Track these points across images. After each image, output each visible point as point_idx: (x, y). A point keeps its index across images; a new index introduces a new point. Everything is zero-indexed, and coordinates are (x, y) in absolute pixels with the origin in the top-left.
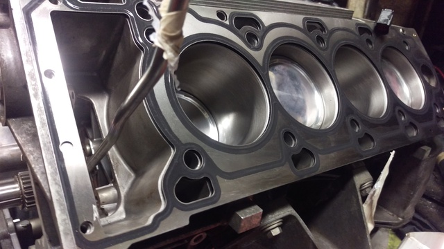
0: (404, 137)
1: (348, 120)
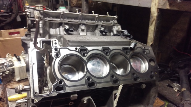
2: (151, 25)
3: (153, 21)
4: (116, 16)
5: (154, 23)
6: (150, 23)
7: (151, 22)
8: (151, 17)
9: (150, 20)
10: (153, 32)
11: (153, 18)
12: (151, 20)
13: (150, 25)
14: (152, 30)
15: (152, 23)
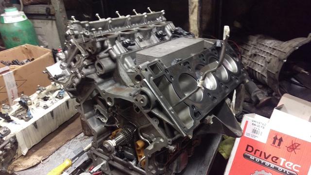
0: (235, 84)
1: (220, 84)
2: (192, 13)
3: (195, 8)
4: (163, 11)
5: (196, 10)
6: (190, 11)
7: (192, 9)
8: (190, 3)
9: (189, 7)
10: (196, 23)
11: (194, 4)
12: (191, 7)
13: (190, 14)
14: (194, 21)
15: (193, 11)
